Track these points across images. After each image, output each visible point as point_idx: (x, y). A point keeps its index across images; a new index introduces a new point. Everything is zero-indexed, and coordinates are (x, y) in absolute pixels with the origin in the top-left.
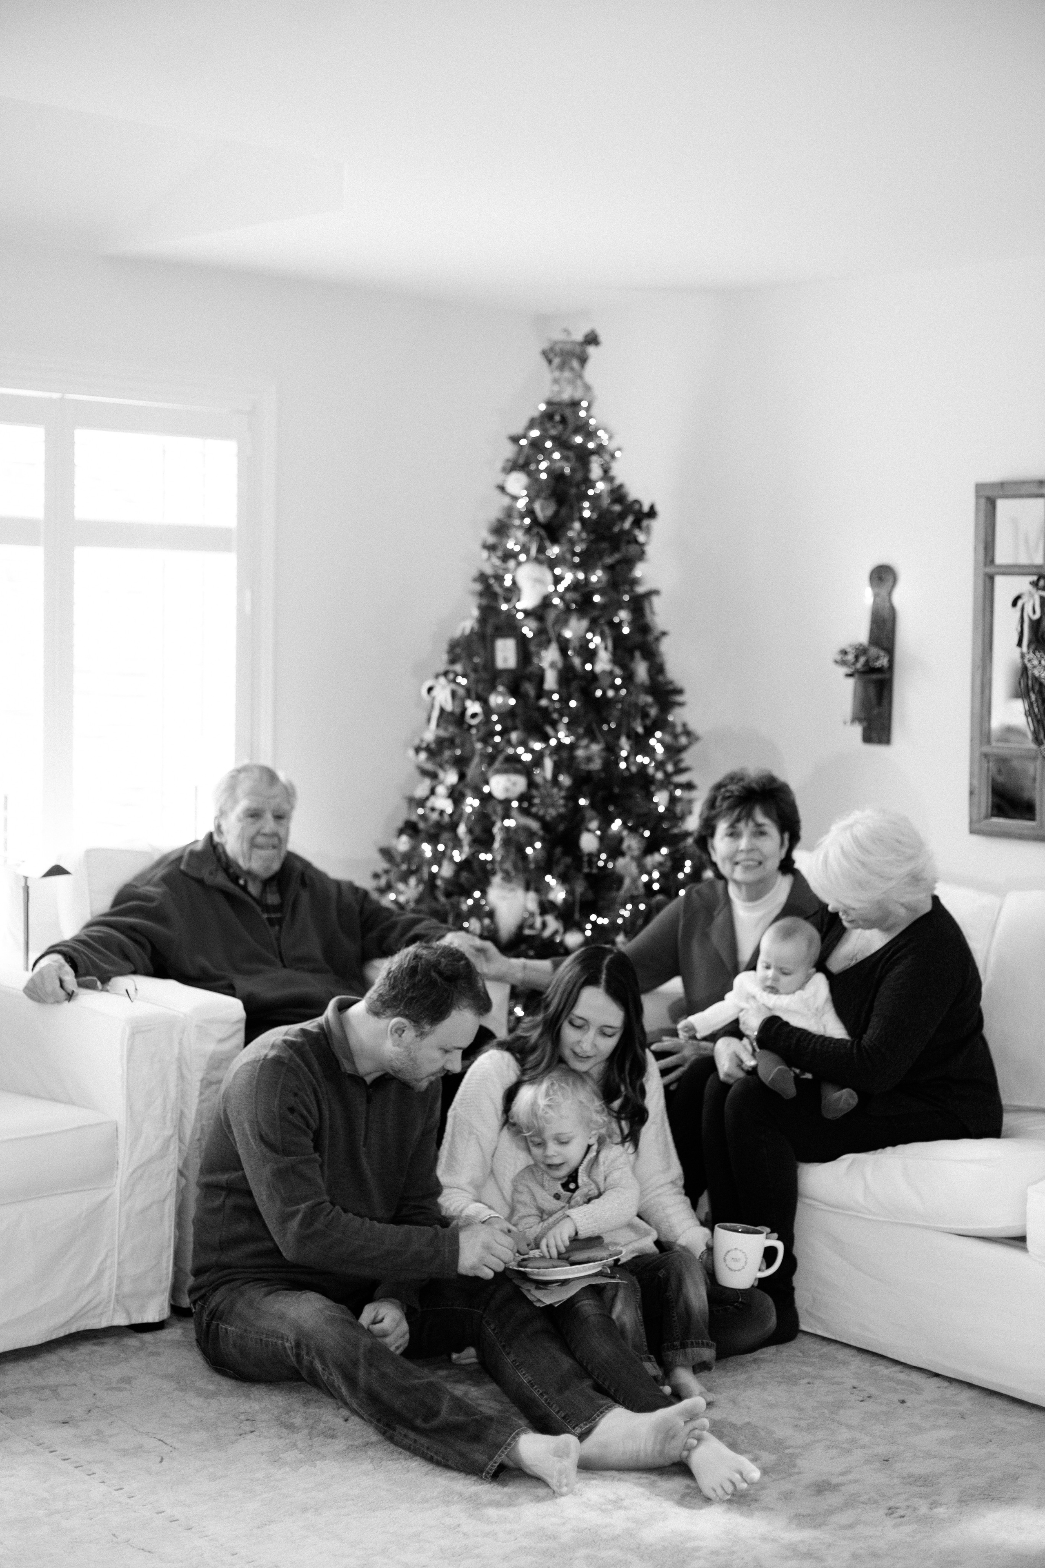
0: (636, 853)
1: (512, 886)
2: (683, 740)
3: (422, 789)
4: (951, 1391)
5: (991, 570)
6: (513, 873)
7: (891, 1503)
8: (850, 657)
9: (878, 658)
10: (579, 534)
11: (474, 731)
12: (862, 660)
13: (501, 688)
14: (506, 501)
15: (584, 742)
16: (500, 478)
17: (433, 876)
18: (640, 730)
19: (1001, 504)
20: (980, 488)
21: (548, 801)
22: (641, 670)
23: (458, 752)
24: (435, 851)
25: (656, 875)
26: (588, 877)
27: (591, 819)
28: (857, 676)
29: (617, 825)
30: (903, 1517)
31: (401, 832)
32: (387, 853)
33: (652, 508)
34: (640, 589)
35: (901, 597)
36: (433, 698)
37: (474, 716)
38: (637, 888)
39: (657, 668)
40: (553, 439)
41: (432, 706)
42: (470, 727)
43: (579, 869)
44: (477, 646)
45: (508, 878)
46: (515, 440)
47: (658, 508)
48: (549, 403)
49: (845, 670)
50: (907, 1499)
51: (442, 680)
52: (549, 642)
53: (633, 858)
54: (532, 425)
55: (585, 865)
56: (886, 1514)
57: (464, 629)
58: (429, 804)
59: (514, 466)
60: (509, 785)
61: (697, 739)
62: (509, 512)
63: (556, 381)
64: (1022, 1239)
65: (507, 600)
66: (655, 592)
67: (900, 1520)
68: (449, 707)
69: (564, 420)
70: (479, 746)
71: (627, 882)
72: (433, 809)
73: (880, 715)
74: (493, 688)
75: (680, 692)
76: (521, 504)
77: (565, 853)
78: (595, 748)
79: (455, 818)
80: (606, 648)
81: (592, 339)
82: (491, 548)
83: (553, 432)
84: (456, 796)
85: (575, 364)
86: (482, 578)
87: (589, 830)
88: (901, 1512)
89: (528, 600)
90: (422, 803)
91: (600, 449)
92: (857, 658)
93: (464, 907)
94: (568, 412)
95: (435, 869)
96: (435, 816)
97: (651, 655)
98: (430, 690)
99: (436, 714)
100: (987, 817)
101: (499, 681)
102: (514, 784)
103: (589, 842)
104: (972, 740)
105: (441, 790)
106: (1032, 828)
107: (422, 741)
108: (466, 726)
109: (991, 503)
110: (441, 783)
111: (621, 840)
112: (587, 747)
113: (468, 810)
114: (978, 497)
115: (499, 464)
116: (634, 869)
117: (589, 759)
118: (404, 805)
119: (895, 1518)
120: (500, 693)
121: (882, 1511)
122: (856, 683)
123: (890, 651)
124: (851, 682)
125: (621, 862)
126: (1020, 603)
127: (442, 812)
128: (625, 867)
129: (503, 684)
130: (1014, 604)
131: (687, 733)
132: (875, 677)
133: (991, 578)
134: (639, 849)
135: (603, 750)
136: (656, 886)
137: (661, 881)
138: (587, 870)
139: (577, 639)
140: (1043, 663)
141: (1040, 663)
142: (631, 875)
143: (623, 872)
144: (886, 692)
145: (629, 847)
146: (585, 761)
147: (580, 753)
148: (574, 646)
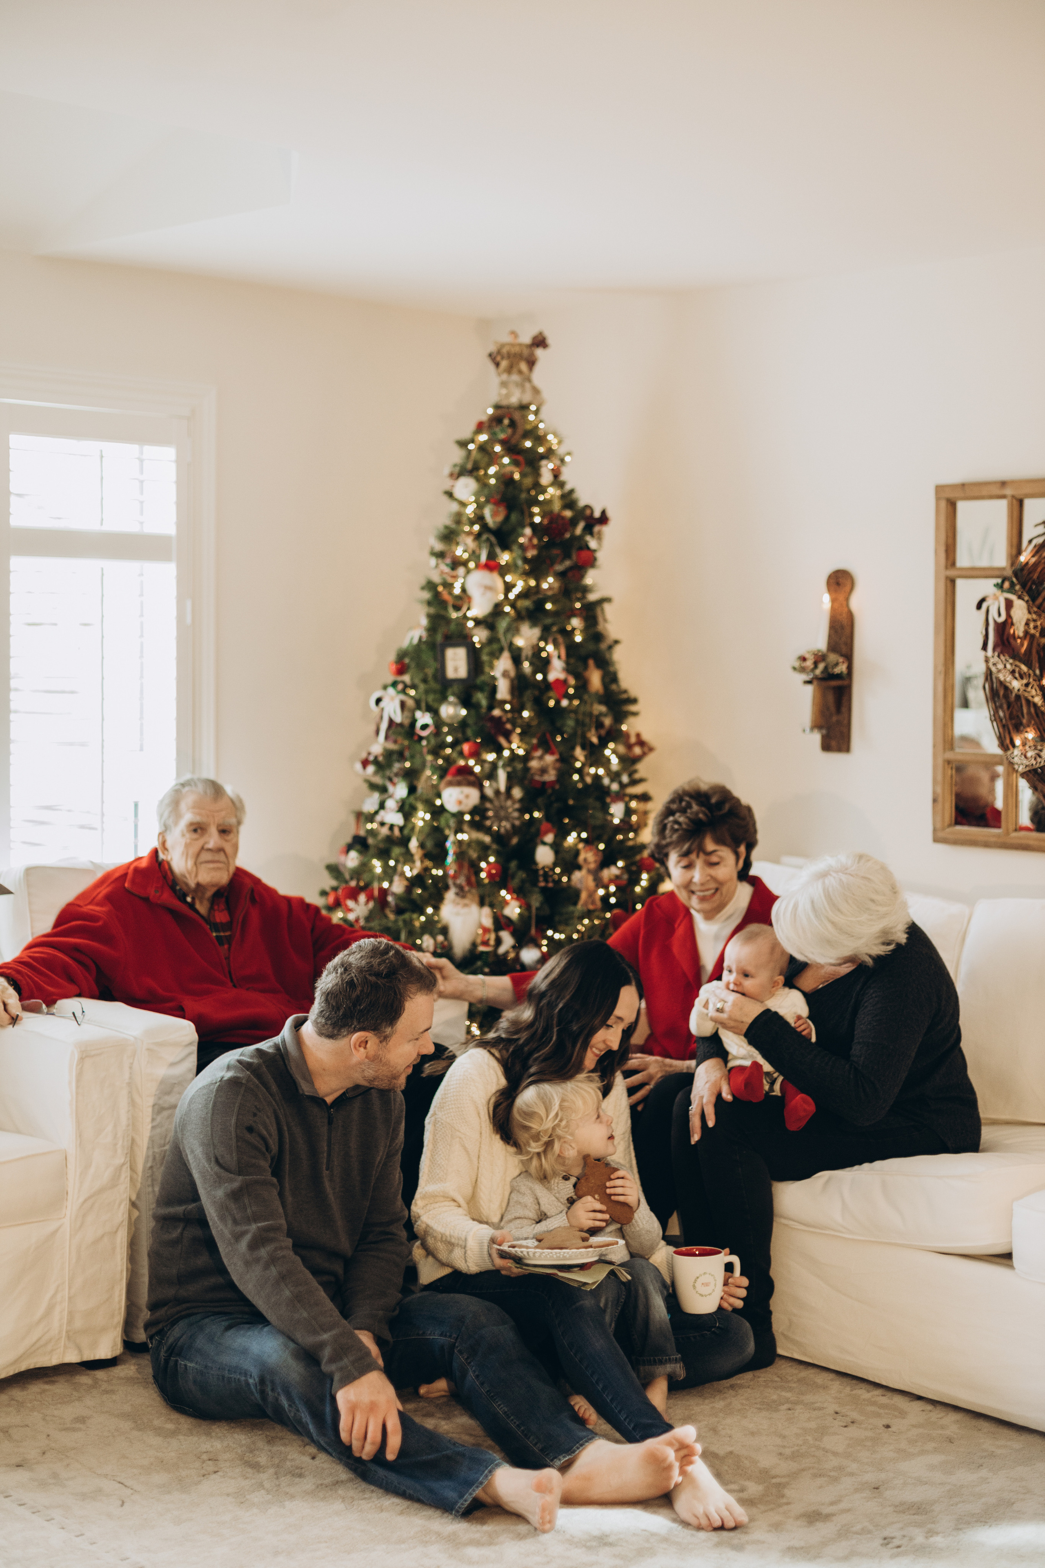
0: (592, 866)
1: (466, 901)
2: (637, 750)
3: (370, 804)
4: (936, 1414)
5: (951, 573)
6: (467, 888)
7: (887, 1533)
8: (809, 664)
9: (837, 664)
10: (530, 540)
11: (424, 743)
12: (821, 666)
13: (451, 699)
14: (454, 507)
15: (538, 753)
16: (447, 484)
17: (384, 893)
18: (595, 740)
19: (961, 506)
20: (939, 489)
21: (502, 813)
22: (595, 679)
23: (408, 764)
24: (385, 866)
25: (612, 889)
26: (544, 890)
27: (546, 833)
28: (815, 682)
29: (572, 839)
30: (899, 1547)
31: (349, 848)
32: (334, 870)
33: (603, 512)
34: (592, 597)
35: (857, 602)
36: (382, 709)
37: (424, 727)
38: (593, 903)
39: (611, 678)
40: (503, 443)
41: (381, 718)
42: (421, 738)
43: (535, 883)
44: (427, 656)
45: (461, 893)
46: (463, 444)
47: (610, 514)
48: (497, 407)
49: (805, 677)
50: (902, 1528)
51: (391, 691)
52: (501, 650)
53: (589, 871)
54: (480, 428)
55: (541, 879)
56: (882, 1545)
57: (412, 639)
58: (378, 818)
59: (462, 472)
60: (461, 797)
61: (651, 749)
62: (458, 518)
63: (504, 384)
64: (1008, 1256)
65: (457, 608)
66: (607, 600)
67: (896, 1550)
68: (398, 719)
69: (513, 424)
70: (429, 758)
71: (584, 896)
72: (382, 824)
73: (839, 723)
74: (443, 699)
75: (634, 701)
76: (470, 510)
77: (520, 867)
78: (549, 759)
79: (406, 832)
80: (559, 657)
81: (540, 342)
82: (441, 555)
83: (502, 436)
84: (407, 810)
85: (523, 366)
86: (431, 586)
87: (544, 844)
88: (896, 1542)
89: (479, 608)
90: (371, 818)
91: (549, 454)
92: (816, 664)
93: (417, 924)
94: (517, 416)
95: (385, 885)
96: (385, 831)
97: (604, 664)
98: (378, 701)
99: (384, 726)
100: (950, 825)
101: (450, 691)
102: (467, 797)
103: (544, 855)
104: (934, 746)
105: (391, 804)
106: (999, 836)
107: (369, 754)
108: (416, 738)
109: (952, 505)
110: (391, 796)
111: (577, 853)
112: (541, 758)
113: (420, 824)
114: (938, 499)
115: (447, 471)
116: (590, 882)
117: (543, 771)
118: (352, 820)
119: (892, 1548)
120: (450, 703)
121: (878, 1541)
122: (814, 691)
123: (849, 657)
124: (810, 689)
125: (577, 876)
126: (984, 606)
127: (392, 827)
128: (581, 881)
129: (454, 694)
130: (979, 606)
131: (641, 743)
132: (834, 683)
133: (952, 582)
134: (595, 861)
135: (557, 760)
136: (613, 900)
137: (618, 895)
138: (542, 884)
139: (529, 648)
140: (1008, 666)
141: (1005, 667)
142: (587, 889)
143: (579, 886)
144: (845, 698)
145: (585, 860)
146: (539, 773)
147: (534, 764)
148: (526, 655)
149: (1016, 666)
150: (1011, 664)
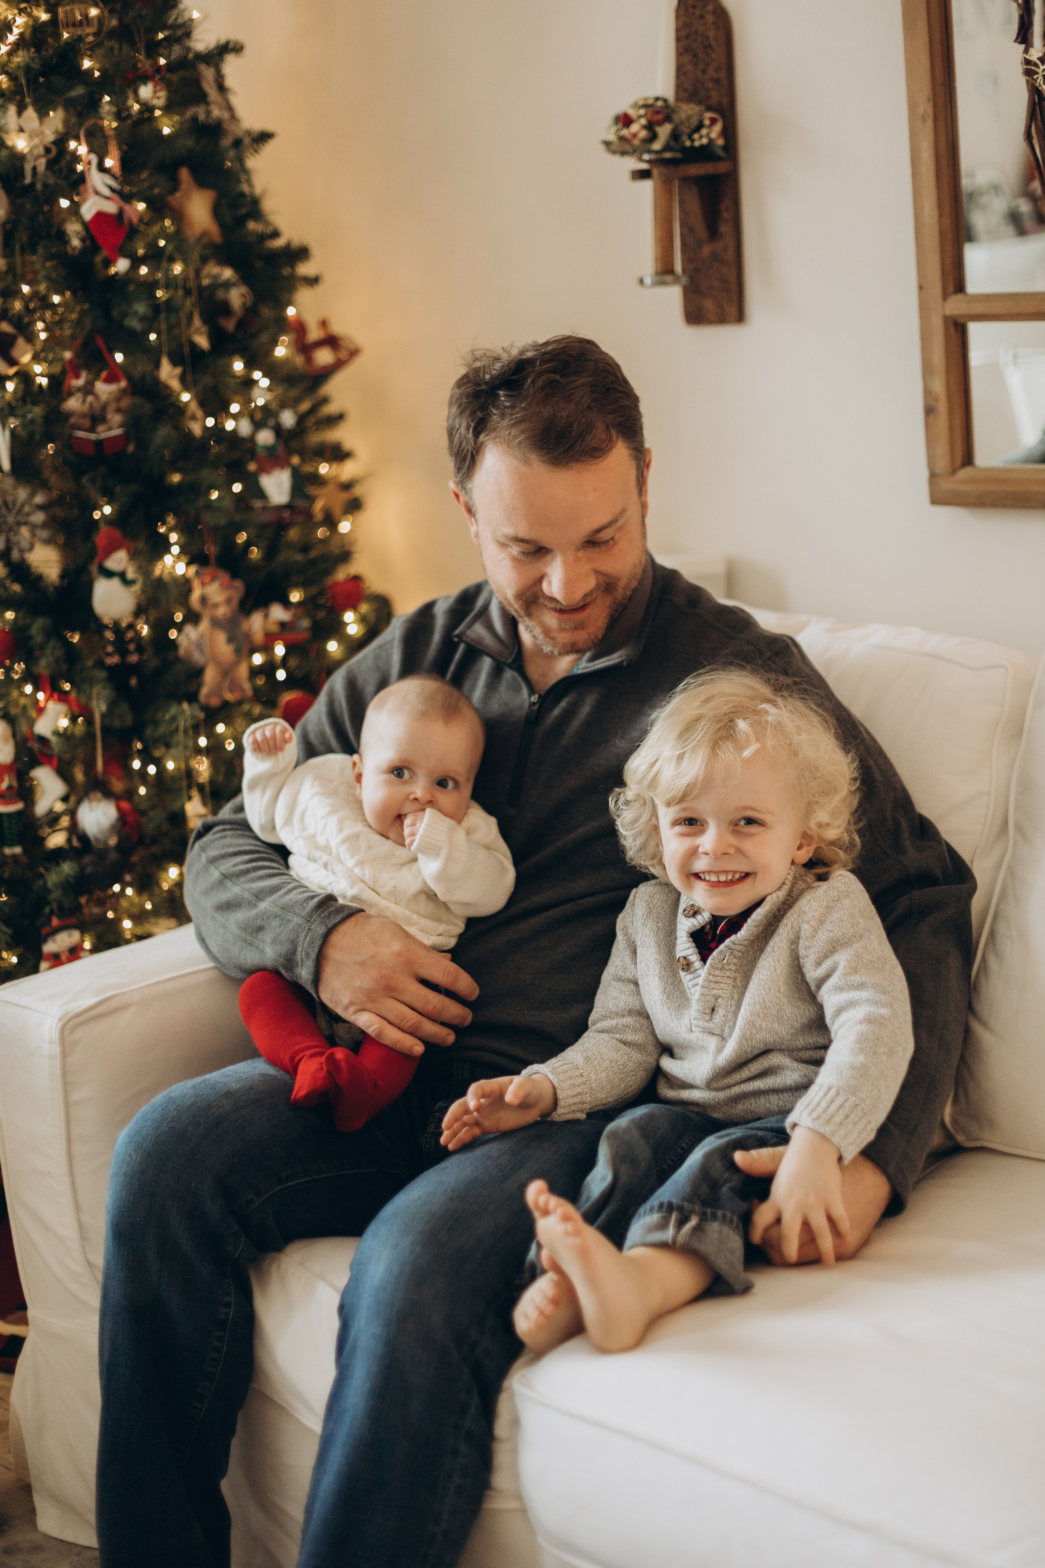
0: (224, 611)
2: (324, 357)
8: (639, 131)
9: (700, 127)
12: (664, 131)
15: (80, 382)
18: (202, 341)
22: (197, 209)
25: (280, 650)
26: (117, 673)
27: (111, 550)
28: (656, 173)
29: (169, 557)
38: (234, 686)
39: (237, 206)
43: (95, 660)
49: (632, 164)
53: (216, 623)
55: (109, 647)
66: (230, 49)
71: (210, 676)
73: (716, 258)
75: (302, 255)
77: (60, 629)
78: (106, 390)
80: (105, 167)
87: (109, 573)
92: (652, 130)
97: (222, 181)
103: (111, 598)
111: (184, 590)
112: (87, 390)
116: (223, 647)
117: (96, 418)
122: (658, 192)
123: (726, 111)
124: (647, 187)
125: (189, 635)
128: (199, 645)
131: (333, 341)
132: (696, 170)
134: (228, 601)
135: (124, 391)
136: (281, 675)
137: (293, 662)
138: (113, 660)
139: (41, 150)
142: (217, 663)
143: (198, 658)
144: (725, 204)
145: (204, 600)
146: (87, 423)
147: (73, 404)
148: (34, 169)
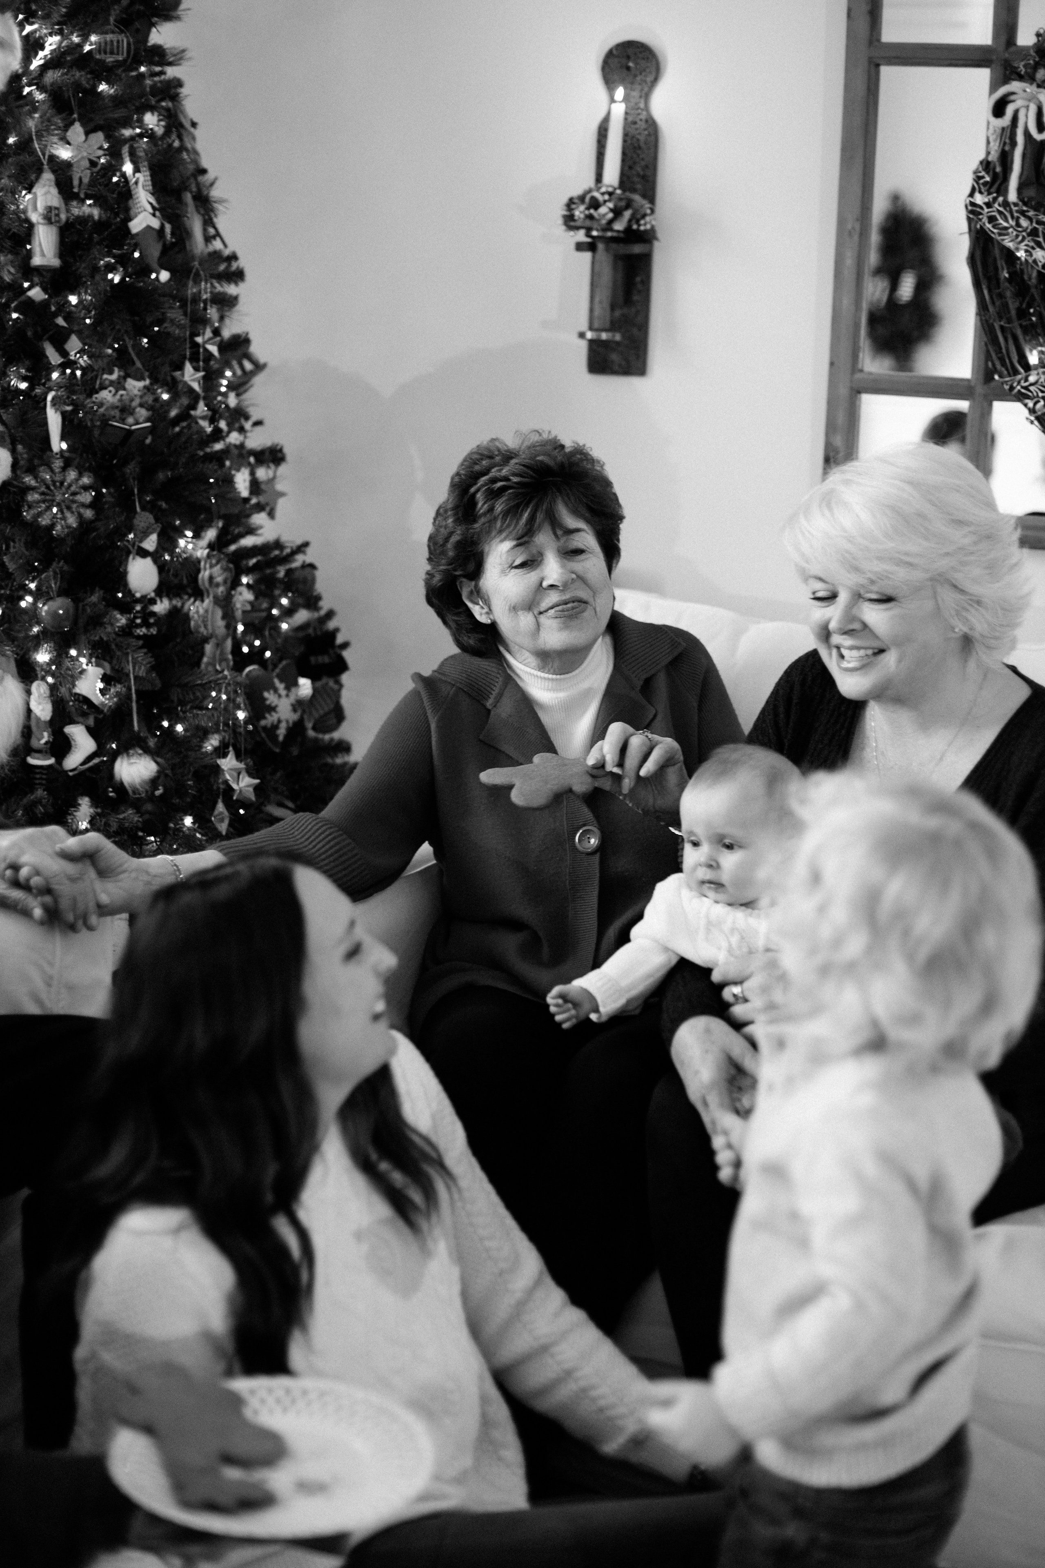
0: (222, 591)
2: (247, 367)
5: (872, 54)
15: (113, 378)
26: (148, 642)
27: (144, 533)
28: (600, 246)
39: (212, 228)
55: (139, 622)
71: (209, 647)
78: (135, 386)
80: (143, 184)
87: (143, 553)
92: (617, 213)
97: (205, 205)
103: (141, 576)
104: (832, 364)
111: (197, 568)
112: (119, 385)
116: (219, 622)
117: (125, 410)
122: (598, 261)
125: (198, 609)
128: (204, 618)
133: (870, 71)
138: (140, 631)
140: (1024, 223)
141: (1018, 225)
142: (214, 636)
144: (640, 276)
145: (211, 578)
146: (118, 414)
147: (106, 396)
148: (80, 179)
149: (1038, 223)
150: (1030, 219)
